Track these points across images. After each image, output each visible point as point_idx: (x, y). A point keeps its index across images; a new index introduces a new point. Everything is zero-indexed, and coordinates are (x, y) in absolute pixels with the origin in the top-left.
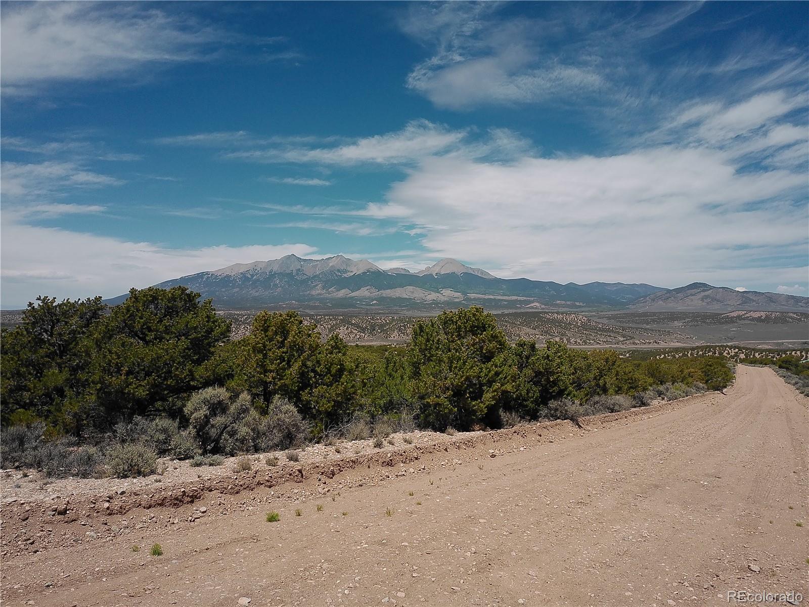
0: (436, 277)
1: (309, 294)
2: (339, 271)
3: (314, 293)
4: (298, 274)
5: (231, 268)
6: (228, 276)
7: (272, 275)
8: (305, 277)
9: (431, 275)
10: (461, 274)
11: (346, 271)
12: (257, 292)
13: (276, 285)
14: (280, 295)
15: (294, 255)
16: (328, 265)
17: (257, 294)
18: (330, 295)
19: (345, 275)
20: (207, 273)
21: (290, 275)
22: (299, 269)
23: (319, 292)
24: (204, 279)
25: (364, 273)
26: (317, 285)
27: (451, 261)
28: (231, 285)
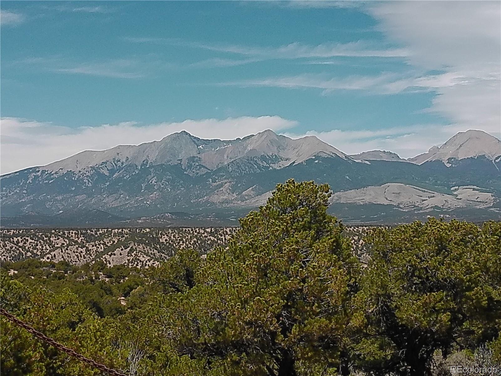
0: (449, 165)
1: (207, 202)
2: (263, 158)
3: (216, 198)
4: (190, 167)
5: (77, 159)
6: (70, 173)
7: (146, 169)
8: (203, 171)
9: (439, 162)
10: (497, 158)
11: (277, 159)
12: (116, 199)
13: (150, 188)
14: (156, 205)
15: (187, 134)
16: (245, 148)
17: (116, 204)
18: (243, 204)
19: (276, 166)
20: (35, 170)
21: (177, 170)
22: (194, 157)
23: (225, 197)
24: (30, 180)
25: (309, 162)
26: (222, 185)
27: (478, 136)
28: (74, 189)
